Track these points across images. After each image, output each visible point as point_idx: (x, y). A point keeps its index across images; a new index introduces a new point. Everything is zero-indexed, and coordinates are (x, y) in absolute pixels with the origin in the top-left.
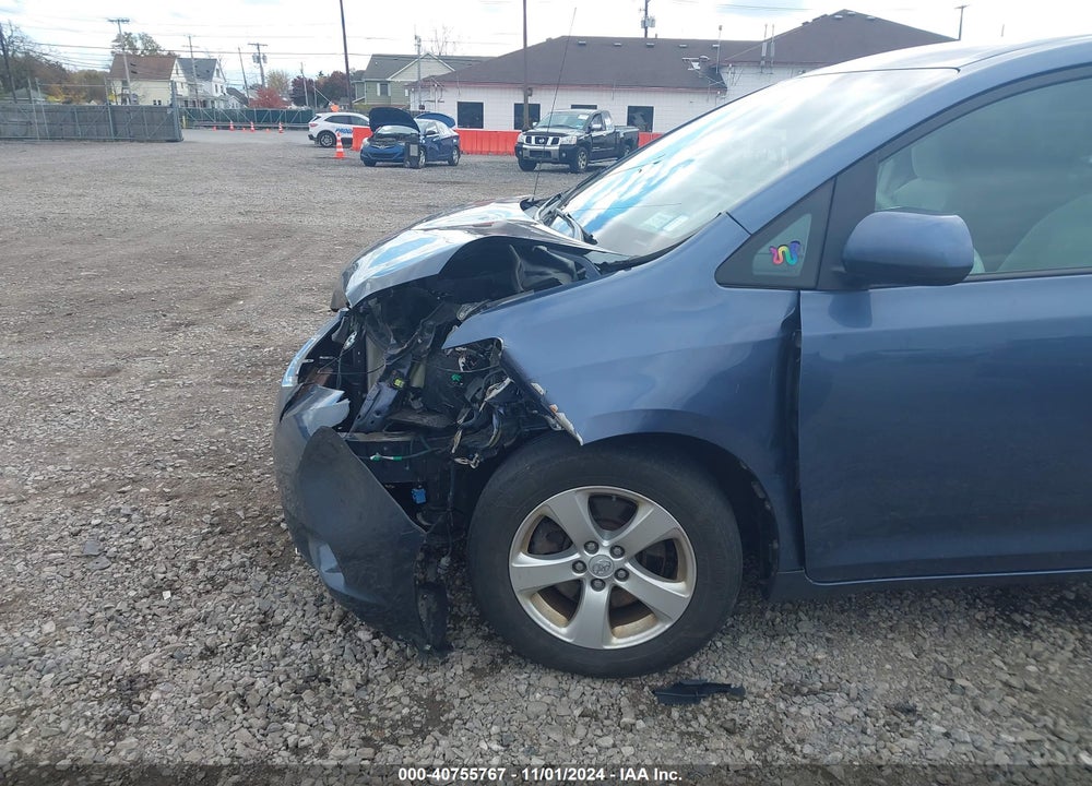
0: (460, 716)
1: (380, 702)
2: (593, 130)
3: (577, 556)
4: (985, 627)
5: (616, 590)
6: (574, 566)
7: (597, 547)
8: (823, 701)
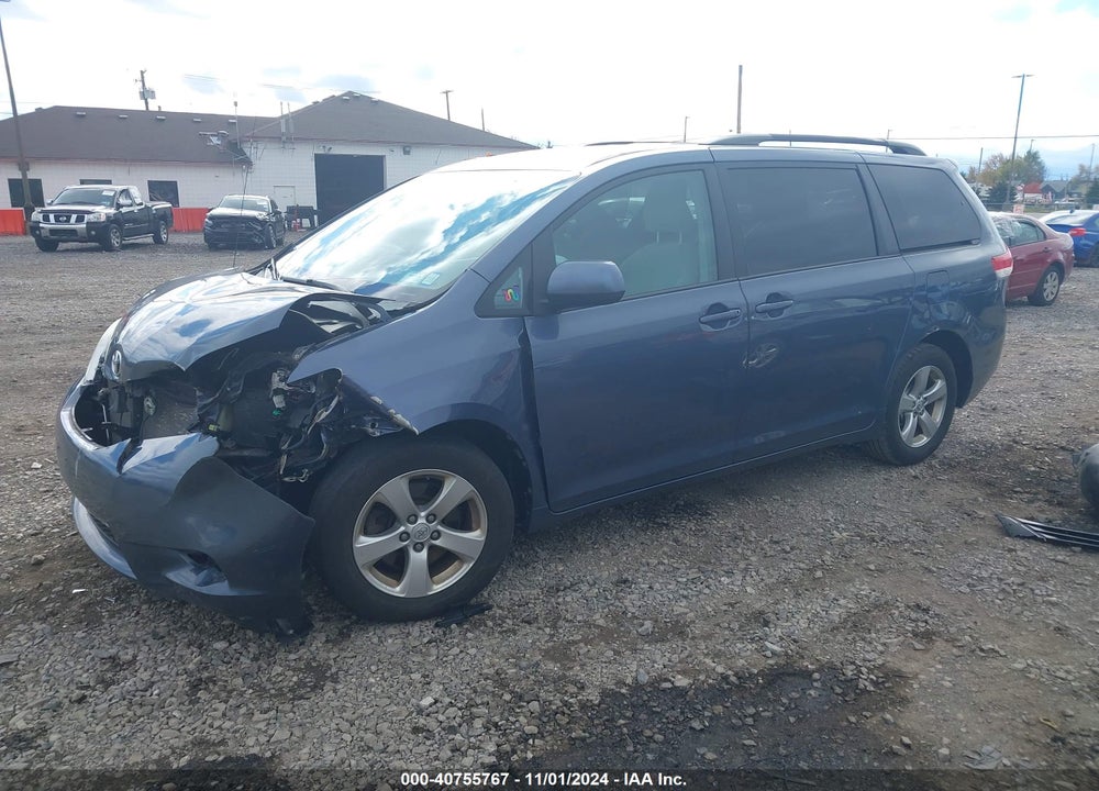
0: (340, 669)
1: (269, 680)
2: (122, 206)
3: (402, 529)
4: (644, 529)
5: (432, 549)
6: (401, 537)
7: (416, 517)
8: (575, 591)
